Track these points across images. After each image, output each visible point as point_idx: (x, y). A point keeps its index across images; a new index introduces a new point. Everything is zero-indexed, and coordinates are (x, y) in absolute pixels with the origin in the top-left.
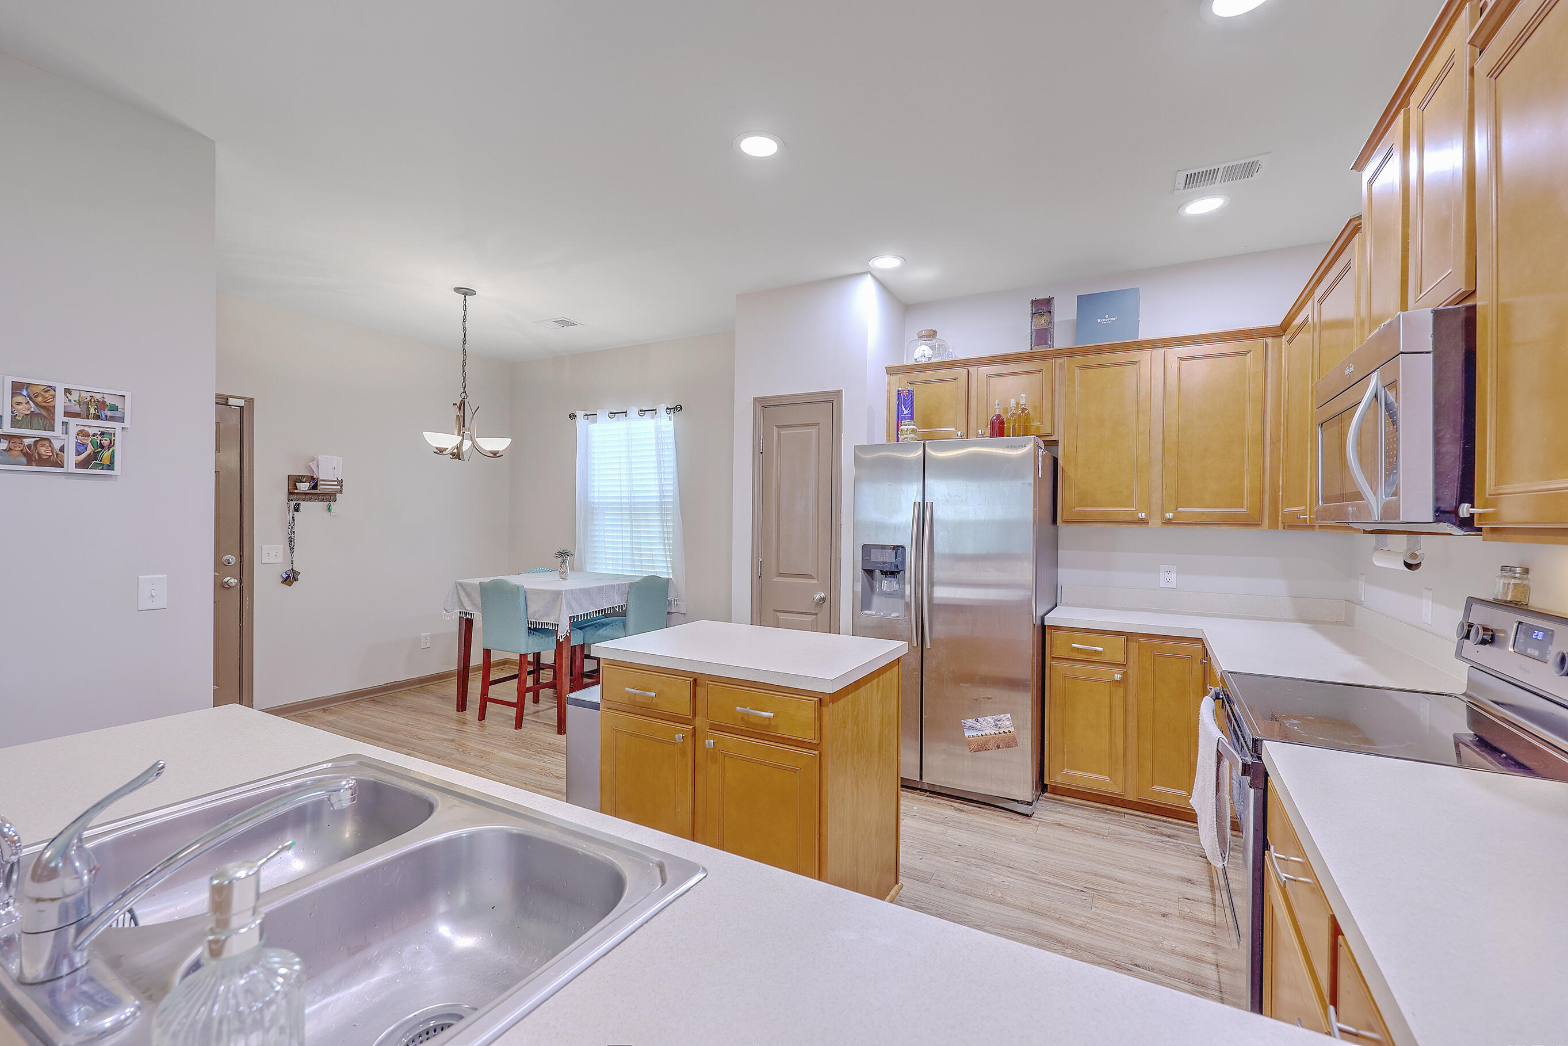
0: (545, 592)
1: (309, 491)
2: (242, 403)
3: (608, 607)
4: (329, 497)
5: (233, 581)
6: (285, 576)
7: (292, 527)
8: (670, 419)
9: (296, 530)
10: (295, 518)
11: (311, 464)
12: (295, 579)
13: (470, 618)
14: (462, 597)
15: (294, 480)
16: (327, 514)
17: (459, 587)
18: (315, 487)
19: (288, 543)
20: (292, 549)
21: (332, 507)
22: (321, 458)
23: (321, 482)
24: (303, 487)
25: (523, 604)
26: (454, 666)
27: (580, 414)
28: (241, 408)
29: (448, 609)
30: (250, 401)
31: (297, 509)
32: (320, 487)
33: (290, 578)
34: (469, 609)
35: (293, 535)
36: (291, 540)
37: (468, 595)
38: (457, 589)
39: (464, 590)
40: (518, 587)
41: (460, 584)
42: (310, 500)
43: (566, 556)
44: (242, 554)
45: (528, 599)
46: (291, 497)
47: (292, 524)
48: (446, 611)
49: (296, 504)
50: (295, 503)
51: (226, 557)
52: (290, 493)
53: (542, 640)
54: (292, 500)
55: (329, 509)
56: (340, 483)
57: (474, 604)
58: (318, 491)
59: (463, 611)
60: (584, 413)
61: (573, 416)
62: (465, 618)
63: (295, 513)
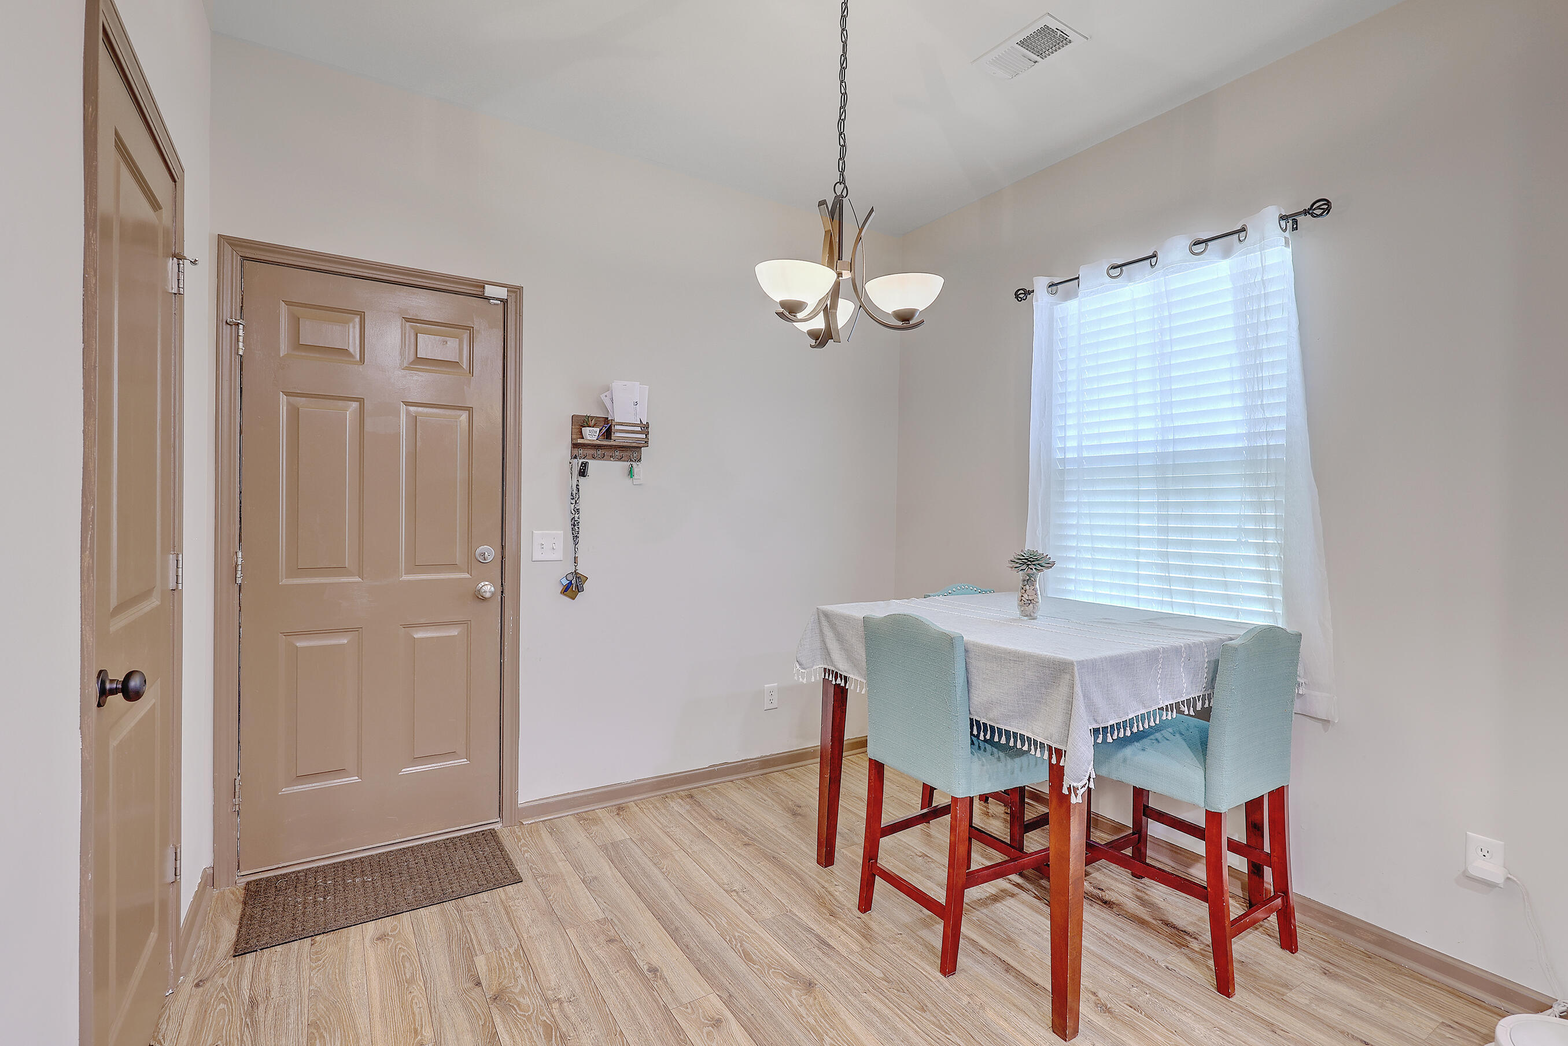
0: (1018, 658)
1: (598, 442)
2: (503, 293)
3: (1167, 703)
4: (631, 452)
5: (488, 588)
6: (565, 582)
7: (576, 501)
8: (1287, 244)
9: (581, 506)
10: (579, 487)
11: (603, 396)
12: (579, 589)
13: (843, 684)
14: (828, 641)
15: (580, 423)
16: (628, 481)
17: (823, 619)
18: (608, 434)
19: (571, 527)
20: (576, 538)
21: (636, 470)
22: (617, 386)
23: (618, 427)
24: (591, 434)
25: (960, 680)
26: (814, 738)
27: (1040, 284)
28: (504, 302)
29: (803, 661)
30: (516, 291)
31: (583, 473)
32: (616, 435)
33: (573, 587)
34: (842, 666)
35: (577, 516)
36: (575, 524)
37: (840, 638)
38: (820, 622)
39: (833, 626)
40: (952, 639)
41: (827, 615)
42: (603, 457)
43: (1039, 567)
44: (504, 544)
45: (973, 670)
46: (576, 452)
47: (575, 497)
48: (800, 664)
49: (582, 463)
50: (581, 461)
51: (482, 549)
52: (575, 446)
53: (1000, 764)
54: (575, 457)
55: (631, 473)
56: (645, 428)
57: (850, 658)
58: (612, 443)
59: (831, 668)
60: (1045, 281)
61: (1023, 294)
62: (834, 683)
63: (581, 479)
